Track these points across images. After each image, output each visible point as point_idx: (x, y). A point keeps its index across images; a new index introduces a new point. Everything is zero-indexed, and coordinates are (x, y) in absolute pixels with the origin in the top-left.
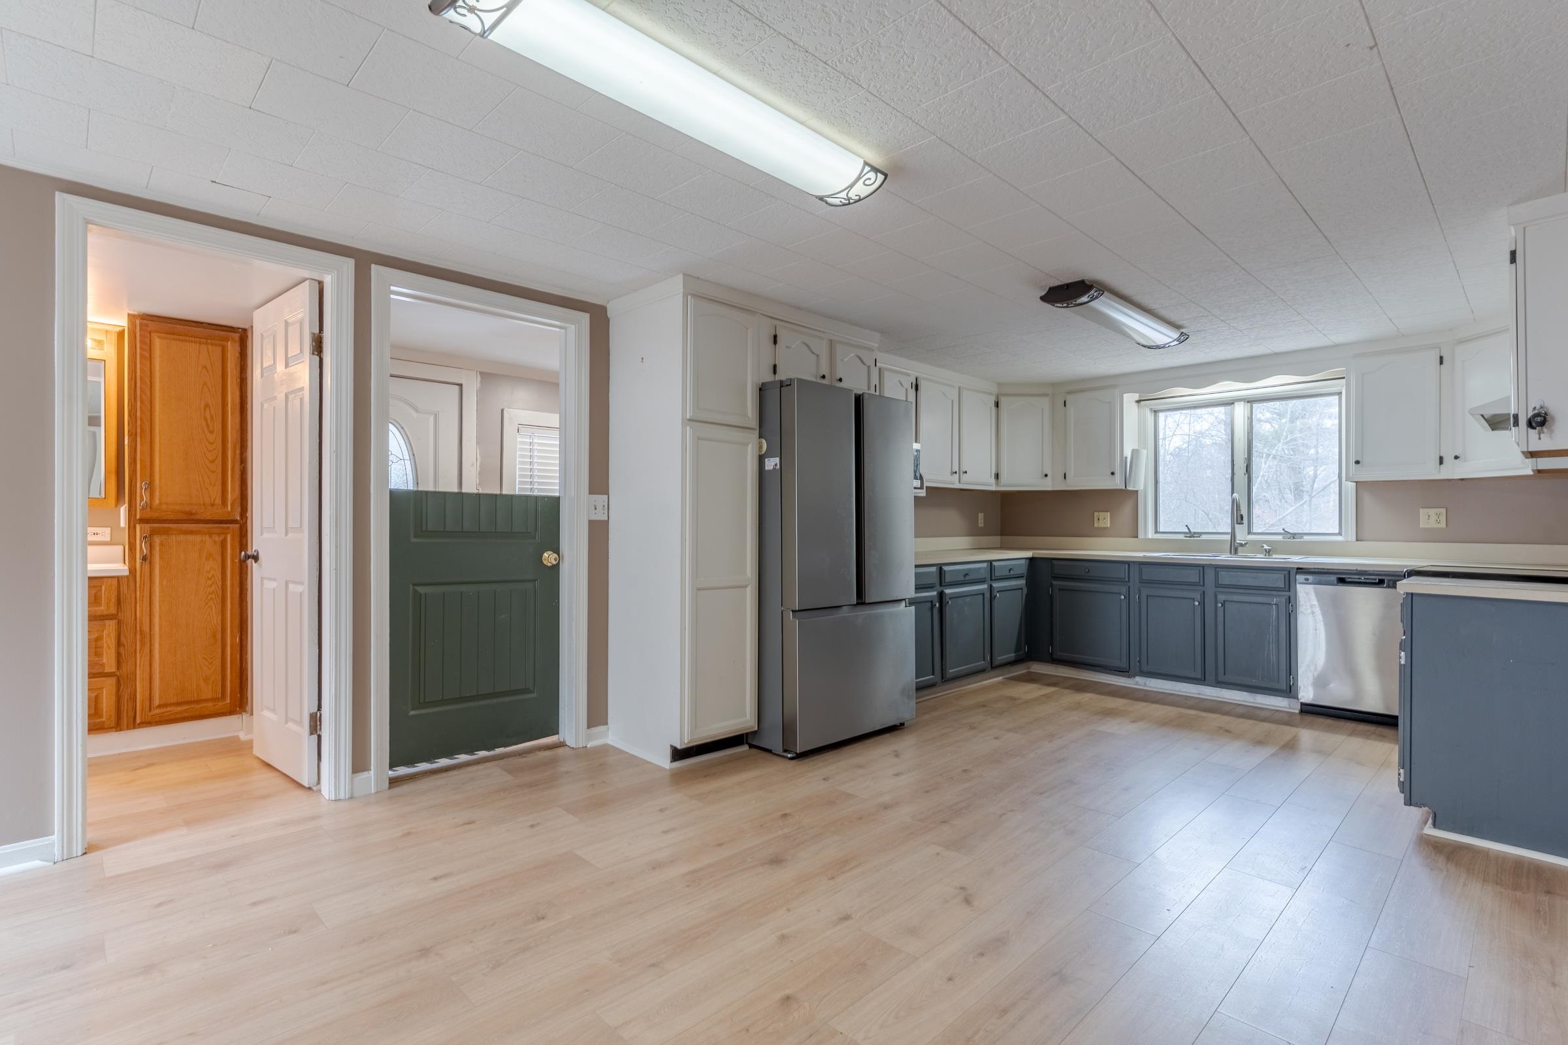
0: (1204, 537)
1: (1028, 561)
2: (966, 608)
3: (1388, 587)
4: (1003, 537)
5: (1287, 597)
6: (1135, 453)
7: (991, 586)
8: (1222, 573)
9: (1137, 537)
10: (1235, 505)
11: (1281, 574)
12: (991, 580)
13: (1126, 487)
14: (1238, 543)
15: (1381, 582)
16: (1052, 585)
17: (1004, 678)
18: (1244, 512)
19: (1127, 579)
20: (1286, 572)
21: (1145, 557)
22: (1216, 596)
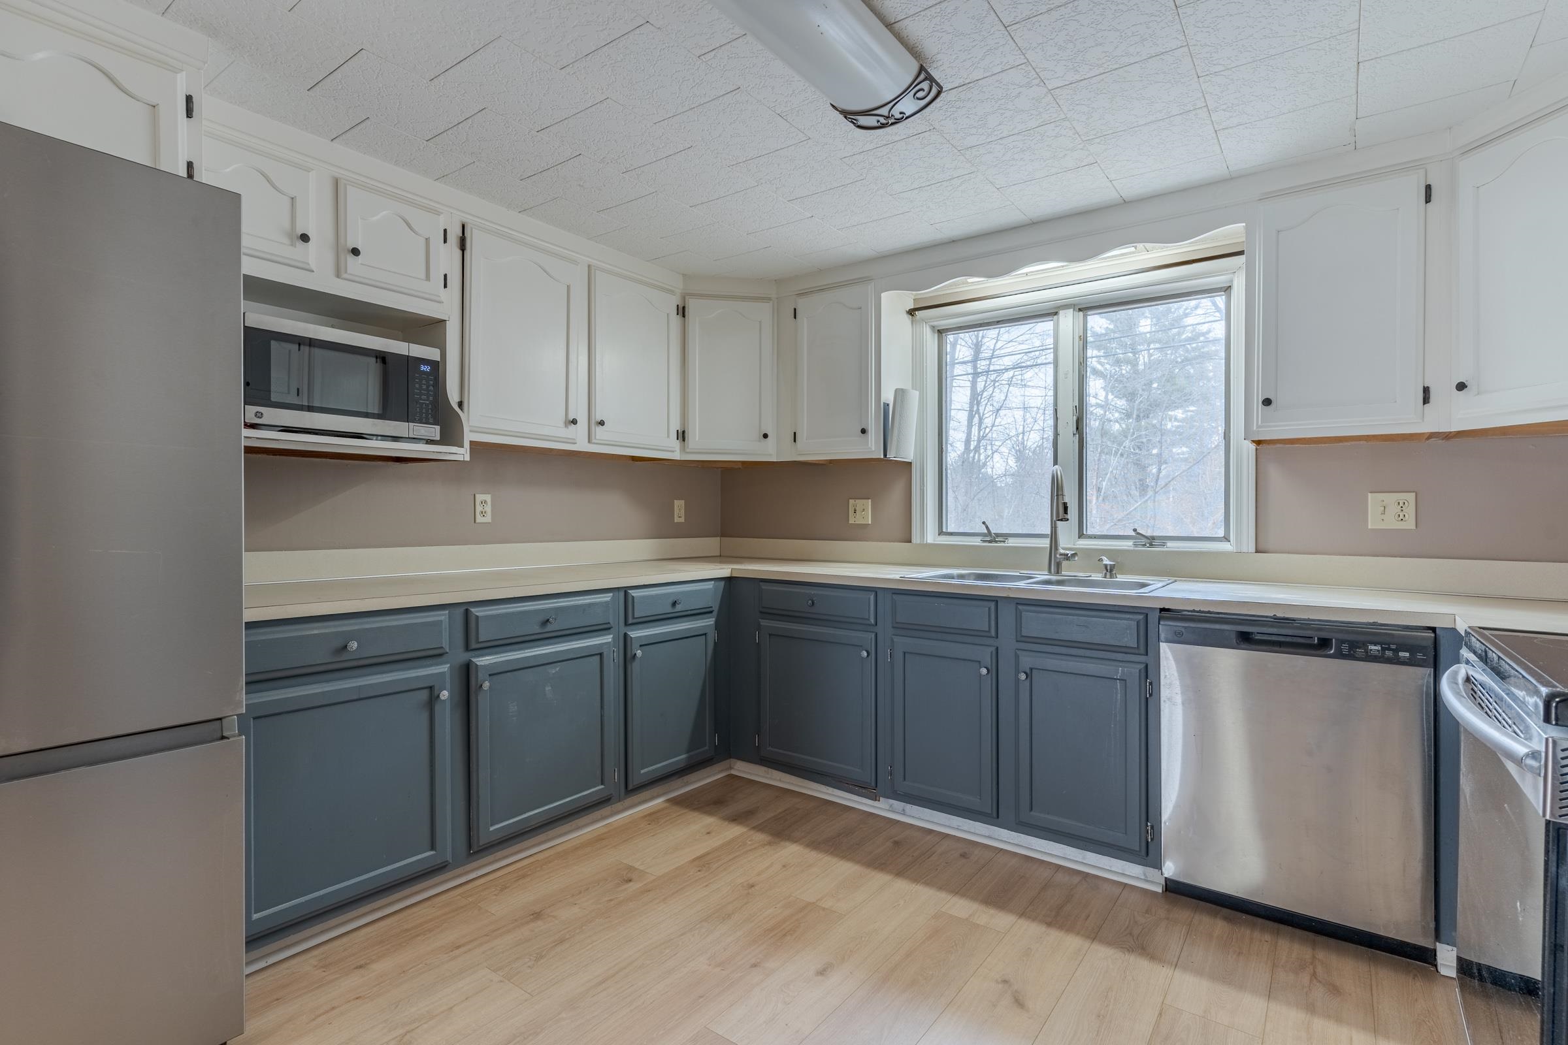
0: (1012, 542)
1: (722, 583)
2: (548, 688)
3: (1340, 655)
4: (725, 539)
5: (1142, 666)
6: (900, 394)
7: (626, 635)
8: (1028, 615)
9: (910, 541)
10: (1057, 488)
11: (1131, 620)
12: (626, 624)
13: (885, 455)
14: (1061, 555)
15: (1324, 643)
16: (759, 627)
17: (668, 801)
18: (1071, 498)
19: (872, 621)
20: (1141, 617)
21: (902, 580)
22: (1017, 657)
